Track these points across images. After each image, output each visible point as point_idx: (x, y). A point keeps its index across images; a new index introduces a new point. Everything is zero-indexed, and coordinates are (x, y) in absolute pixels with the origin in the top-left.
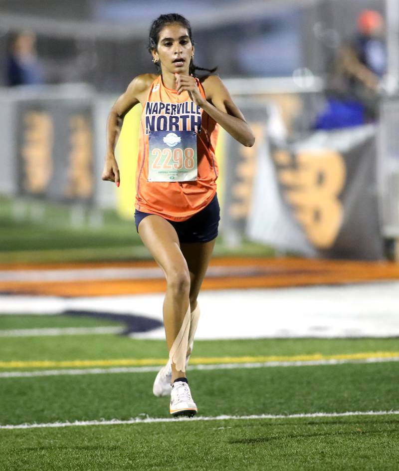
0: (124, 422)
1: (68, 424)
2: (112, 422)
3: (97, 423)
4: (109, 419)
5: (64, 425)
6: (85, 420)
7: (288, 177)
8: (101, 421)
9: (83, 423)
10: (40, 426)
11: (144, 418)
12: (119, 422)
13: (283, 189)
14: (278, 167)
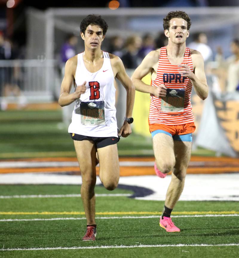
0: (127, 247)
1: (98, 247)
2: (121, 247)
3: (113, 247)
4: (119, 245)
5: (95, 248)
6: (107, 245)
7: (222, 114)
8: (115, 246)
9: (106, 247)
10: (82, 248)
11: (138, 245)
12: (124, 247)
13: (220, 120)
14: (217, 109)
